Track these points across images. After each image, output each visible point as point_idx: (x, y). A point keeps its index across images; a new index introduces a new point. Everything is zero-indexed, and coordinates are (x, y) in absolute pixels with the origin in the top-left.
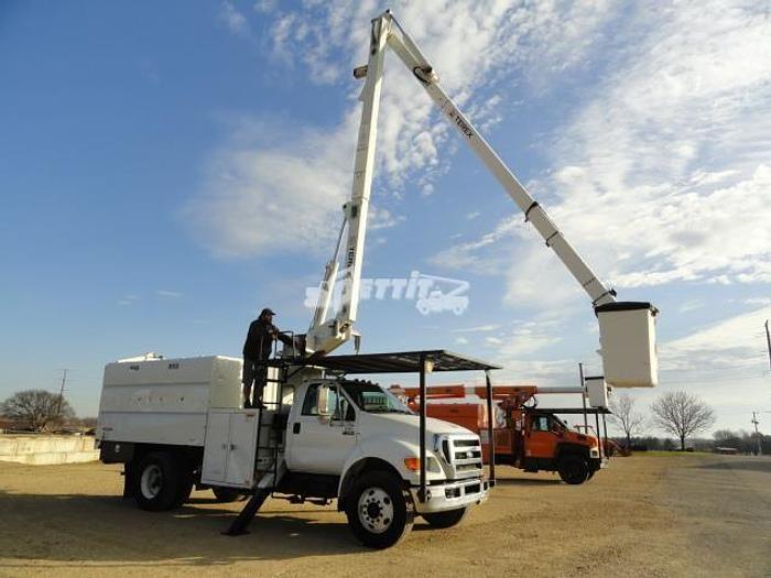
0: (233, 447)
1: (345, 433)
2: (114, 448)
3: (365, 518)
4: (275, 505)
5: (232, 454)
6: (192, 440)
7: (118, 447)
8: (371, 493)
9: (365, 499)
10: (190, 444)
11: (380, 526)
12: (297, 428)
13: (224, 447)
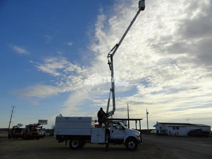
0: (99, 135)
1: (123, 132)
2: (62, 137)
3: (130, 146)
4: (111, 146)
5: (99, 137)
6: (88, 134)
7: (63, 136)
8: (131, 142)
9: (130, 143)
10: (87, 135)
11: (133, 147)
12: (113, 131)
13: (97, 135)
